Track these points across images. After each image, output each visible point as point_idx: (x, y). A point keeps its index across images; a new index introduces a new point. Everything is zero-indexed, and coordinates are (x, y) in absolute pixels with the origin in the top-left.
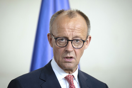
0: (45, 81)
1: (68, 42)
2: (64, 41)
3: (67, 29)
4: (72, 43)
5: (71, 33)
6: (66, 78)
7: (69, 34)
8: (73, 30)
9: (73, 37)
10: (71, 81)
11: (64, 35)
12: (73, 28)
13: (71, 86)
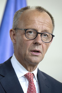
0: (4, 77)
1: (37, 35)
2: (32, 33)
3: (36, 22)
4: (41, 36)
5: (41, 26)
6: (26, 76)
7: (39, 27)
8: (43, 24)
9: (43, 30)
10: (31, 79)
11: (34, 28)
12: (43, 22)
13: (30, 84)
